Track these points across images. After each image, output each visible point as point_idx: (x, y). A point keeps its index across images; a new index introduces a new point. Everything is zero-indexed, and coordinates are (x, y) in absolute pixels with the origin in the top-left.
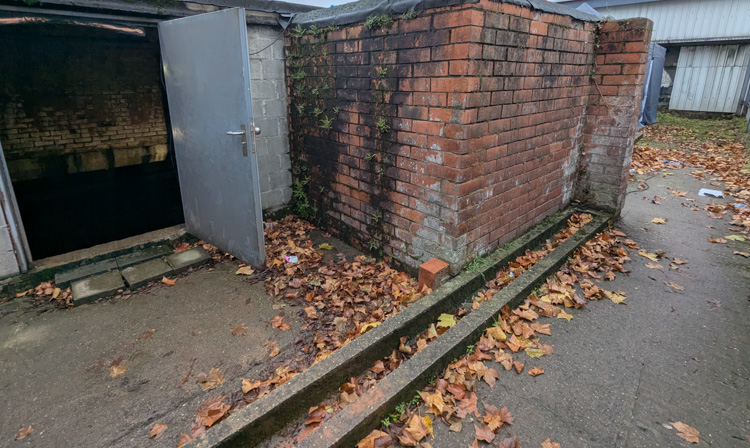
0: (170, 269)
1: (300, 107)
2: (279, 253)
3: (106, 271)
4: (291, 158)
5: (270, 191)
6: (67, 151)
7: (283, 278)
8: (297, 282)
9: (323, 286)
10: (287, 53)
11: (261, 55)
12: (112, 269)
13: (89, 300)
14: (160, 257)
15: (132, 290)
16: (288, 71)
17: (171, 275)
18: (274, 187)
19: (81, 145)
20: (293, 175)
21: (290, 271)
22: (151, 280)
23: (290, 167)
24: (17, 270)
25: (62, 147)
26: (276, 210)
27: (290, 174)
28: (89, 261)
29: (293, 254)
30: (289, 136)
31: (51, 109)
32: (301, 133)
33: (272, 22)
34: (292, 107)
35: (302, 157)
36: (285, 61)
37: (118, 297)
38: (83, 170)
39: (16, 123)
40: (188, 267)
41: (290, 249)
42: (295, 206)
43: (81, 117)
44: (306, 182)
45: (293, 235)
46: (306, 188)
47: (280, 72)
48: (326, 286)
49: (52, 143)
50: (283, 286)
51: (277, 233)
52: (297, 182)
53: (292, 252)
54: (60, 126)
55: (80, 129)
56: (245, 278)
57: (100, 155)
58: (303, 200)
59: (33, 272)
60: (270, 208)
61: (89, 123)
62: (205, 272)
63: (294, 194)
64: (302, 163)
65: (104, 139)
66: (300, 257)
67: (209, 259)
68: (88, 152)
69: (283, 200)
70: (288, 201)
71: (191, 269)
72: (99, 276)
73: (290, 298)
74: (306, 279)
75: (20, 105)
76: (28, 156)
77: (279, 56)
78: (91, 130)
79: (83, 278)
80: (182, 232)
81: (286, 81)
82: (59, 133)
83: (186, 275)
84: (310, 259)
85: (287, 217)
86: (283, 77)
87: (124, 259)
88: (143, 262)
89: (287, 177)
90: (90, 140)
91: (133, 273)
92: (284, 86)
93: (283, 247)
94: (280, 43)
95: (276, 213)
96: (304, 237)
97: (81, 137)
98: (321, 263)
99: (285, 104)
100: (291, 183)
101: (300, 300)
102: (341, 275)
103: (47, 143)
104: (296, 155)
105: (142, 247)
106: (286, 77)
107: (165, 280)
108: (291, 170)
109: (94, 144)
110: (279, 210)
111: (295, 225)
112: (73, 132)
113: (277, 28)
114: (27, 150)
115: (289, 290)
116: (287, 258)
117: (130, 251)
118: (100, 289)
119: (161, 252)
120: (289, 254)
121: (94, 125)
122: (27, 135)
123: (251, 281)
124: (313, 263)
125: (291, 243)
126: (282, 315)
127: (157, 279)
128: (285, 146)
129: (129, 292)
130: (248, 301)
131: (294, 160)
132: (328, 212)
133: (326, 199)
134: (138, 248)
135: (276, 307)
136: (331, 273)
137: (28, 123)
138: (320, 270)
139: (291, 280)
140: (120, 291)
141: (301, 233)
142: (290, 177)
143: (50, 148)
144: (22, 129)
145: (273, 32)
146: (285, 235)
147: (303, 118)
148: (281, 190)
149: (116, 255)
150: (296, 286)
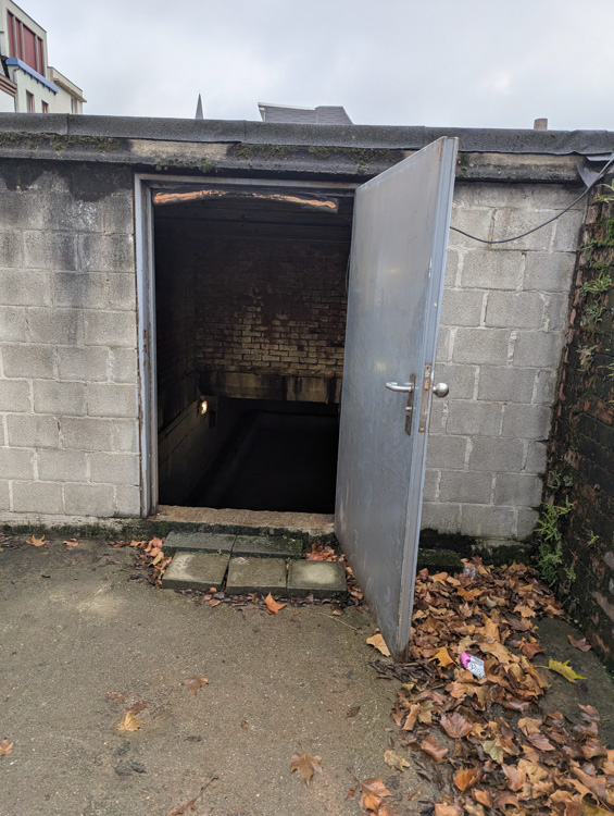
0: (282, 585)
1: (586, 353)
2: (459, 637)
3: (215, 551)
4: (549, 453)
5: (491, 505)
6: (291, 371)
7: (438, 697)
8: (459, 724)
9: (506, 770)
10: (586, 237)
11: (528, 243)
12: (224, 552)
13: (178, 586)
14: (284, 557)
15: (227, 596)
16: (580, 274)
17: (282, 595)
18: (501, 499)
19: (305, 367)
20: (545, 487)
21: (457, 690)
22: (254, 590)
23: (543, 469)
24: (137, 512)
25: (286, 366)
26: (496, 544)
27: (540, 484)
28: (209, 529)
29: (483, 655)
30: (555, 407)
31: (284, 317)
32: (576, 407)
33: (565, 174)
34: (571, 350)
35: (569, 458)
36: (578, 254)
37: (207, 597)
38: (301, 399)
39: (252, 330)
40: (308, 593)
41: (482, 639)
42: (535, 551)
43: (312, 331)
44: (564, 511)
45: (508, 611)
46: (563, 521)
47: (562, 277)
48: (514, 773)
49: (278, 359)
50: (426, 718)
51: (477, 592)
52: (550, 504)
53: (484, 648)
54: (290, 339)
55: (308, 346)
56: (376, 657)
57: (321, 382)
58: (552, 543)
59: (151, 519)
60: (485, 538)
61: (319, 339)
62: (328, 613)
63: (539, 526)
64: (567, 470)
65: (330, 363)
66: (493, 669)
67: (342, 593)
68: (309, 377)
69: (515, 531)
70: (523, 536)
71: (311, 598)
72: (206, 555)
73: (428, 755)
74: (478, 729)
75: (259, 309)
76: (254, 370)
77: (567, 244)
78: (318, 349)
79: (190, 550)
80: (329, 529)
81: (572, 295)
82: (287, 348)
83: (300, 605)
84: (512, 686)
85: (515, 567)
86: (567, 287)
87: (244, 543)
88: (262, 556)
89: (533, 488)
90: (315, 361)
91: (242, 567)
92: (565, 305)
93: (471, 628)
94: (575, 219)
95: (495, 550)
96: (528, 624)
97: (307, 357)
98: (535, 707)
99: (560, 343)
100: (537, 502)
101: (445, 771)
102: (565, 768)
103: (274, 359)
104: (558, 449)
105: (272, 532)
106: (574, 287)
107: (269, 599)
108: (543, 477)
109: (319, 367)
110: (502, 548)
111: (522, 590)
112: (301, 348)
113: (574, 185)
114: (254, 364)
115: (434, 735)
116: (465, 657)
117: (256, 532)
118: (194, 575)
119: (289, 550)
120: (475, 650)
121: (323, 343)
122: (258, 346)
123: (381, 671)
124: (517, 697)
125: (491, 628)
126: (393, 784)
127: (261, 593)
128: (542, 427)
129: (222, 596)
130: (353, 712)
131: (554, 460)
132: (597, 595)
133: (596, 564)
134: (267, 531)
135: (391, 757)
136: (545, 745)
137: (262, 332)
138: (522, 722)
139: (451, 711)
140: (213, 589)
141: (526, 612)
142: (539, 490)
143: (276, 365)
144: (255, 337)
145: (563, 195)
146: (492, 604)
147: (586, 376)
148: (515, 509)
149: (239, 531)
150: (452, 732)
